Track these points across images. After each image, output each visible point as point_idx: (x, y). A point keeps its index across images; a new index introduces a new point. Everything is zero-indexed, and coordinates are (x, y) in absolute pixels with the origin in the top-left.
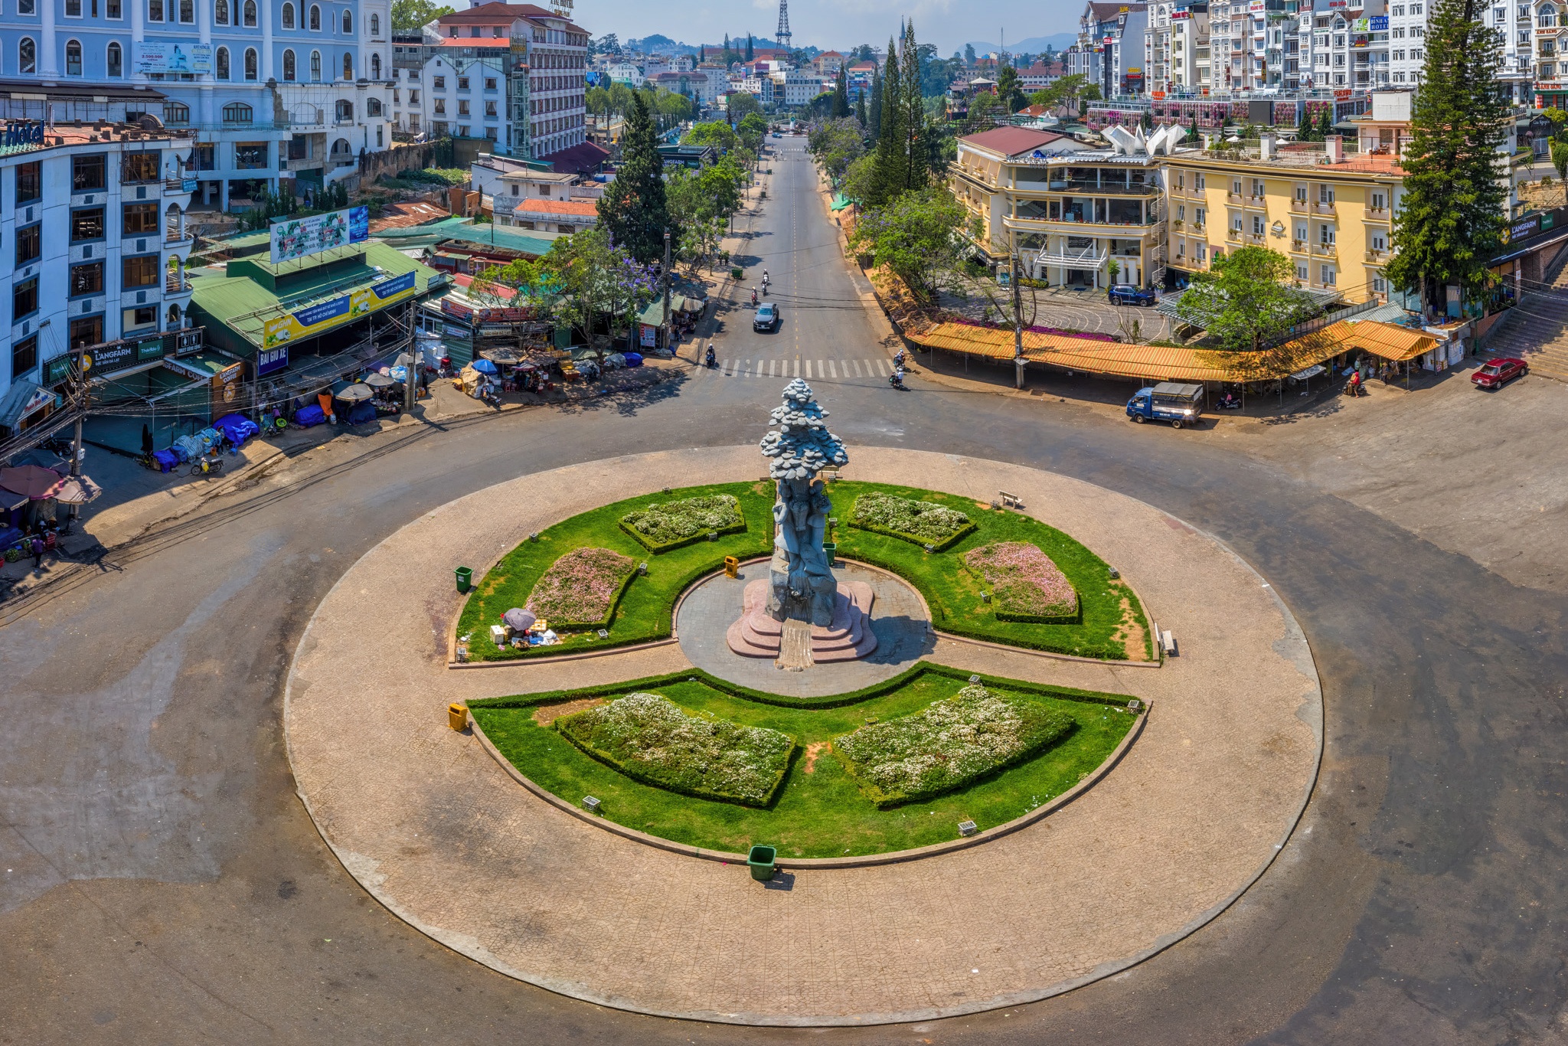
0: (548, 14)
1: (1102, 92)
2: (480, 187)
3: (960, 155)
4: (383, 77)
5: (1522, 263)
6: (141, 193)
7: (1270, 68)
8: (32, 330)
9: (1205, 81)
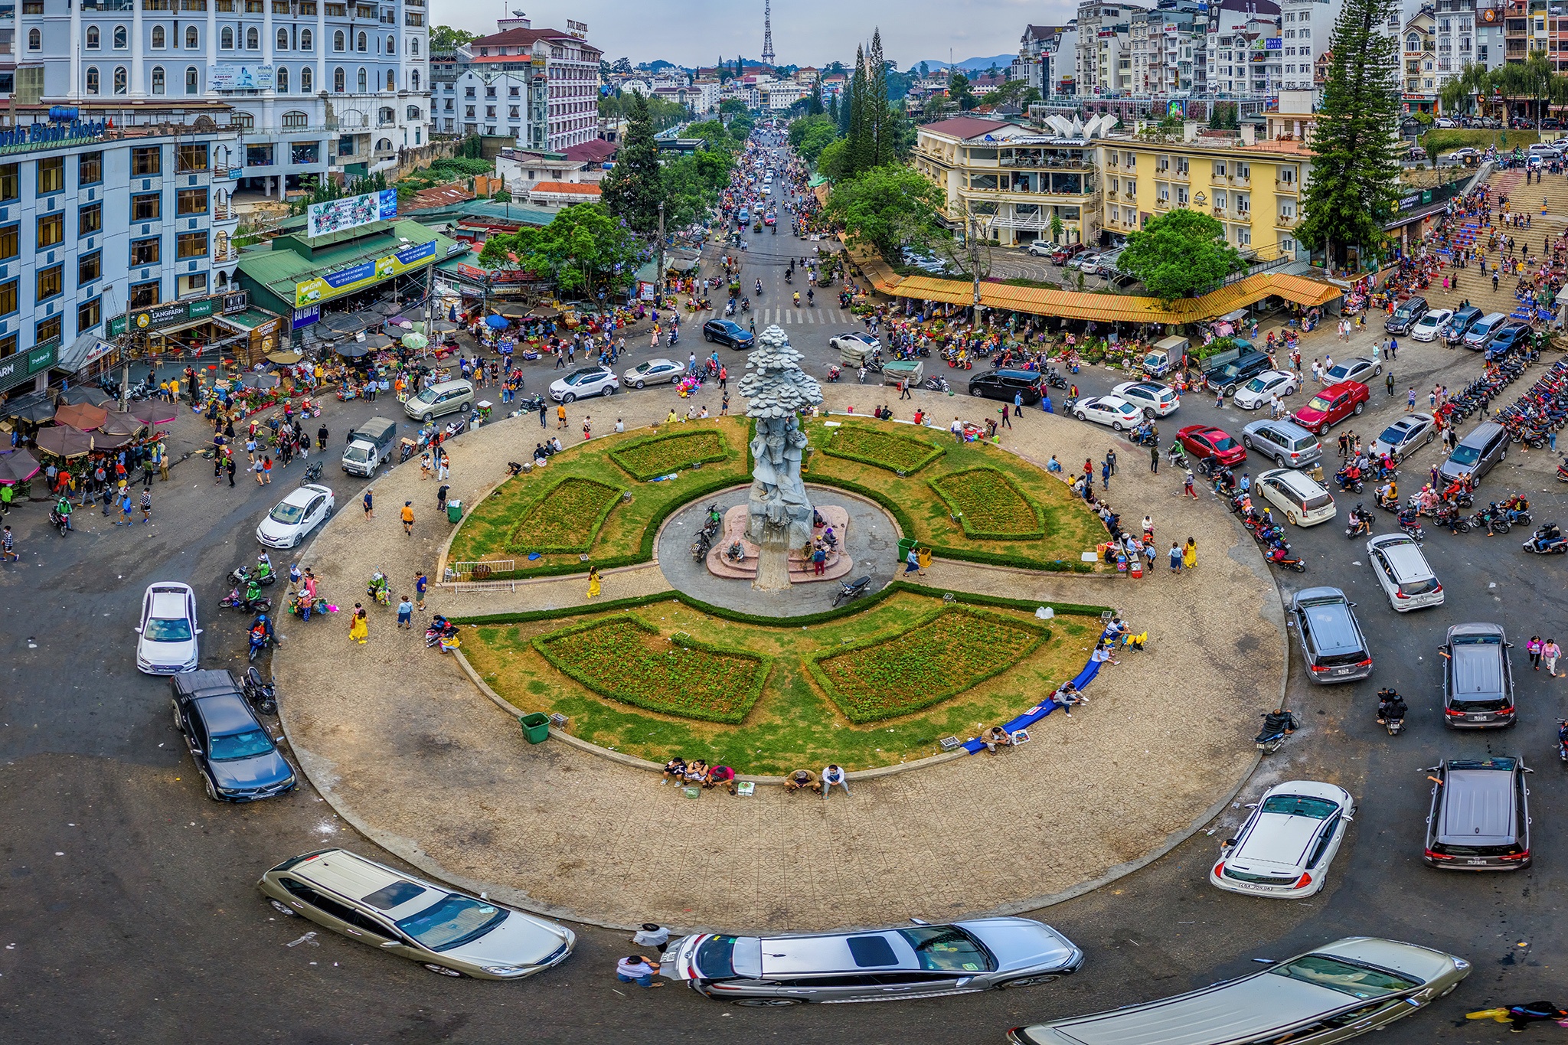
0: (565, 36)
1: (1041, 94)
2: (503, 175)
3: (920, 141)
4: (421, 88)
5: (1408, 230)
6: (193, 180)
7: (1182, 76)
8: (95, 293)
9: (1126, 86)
